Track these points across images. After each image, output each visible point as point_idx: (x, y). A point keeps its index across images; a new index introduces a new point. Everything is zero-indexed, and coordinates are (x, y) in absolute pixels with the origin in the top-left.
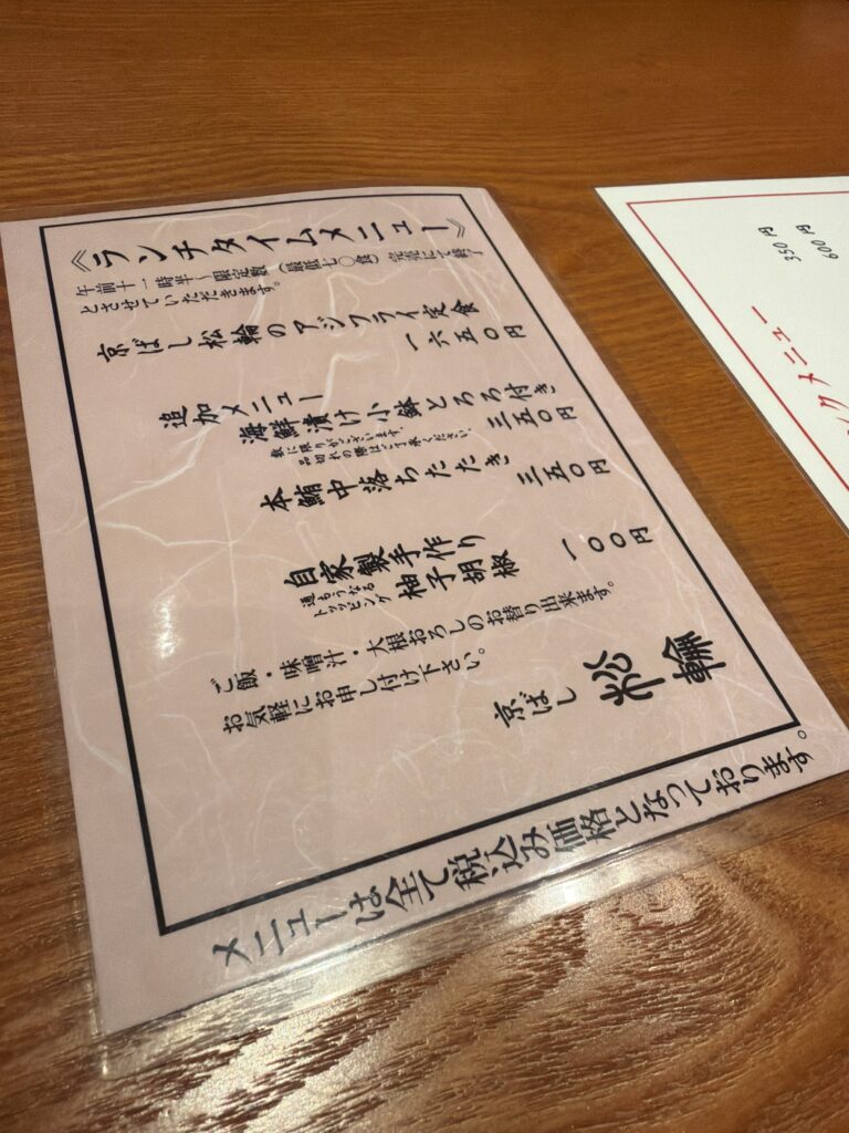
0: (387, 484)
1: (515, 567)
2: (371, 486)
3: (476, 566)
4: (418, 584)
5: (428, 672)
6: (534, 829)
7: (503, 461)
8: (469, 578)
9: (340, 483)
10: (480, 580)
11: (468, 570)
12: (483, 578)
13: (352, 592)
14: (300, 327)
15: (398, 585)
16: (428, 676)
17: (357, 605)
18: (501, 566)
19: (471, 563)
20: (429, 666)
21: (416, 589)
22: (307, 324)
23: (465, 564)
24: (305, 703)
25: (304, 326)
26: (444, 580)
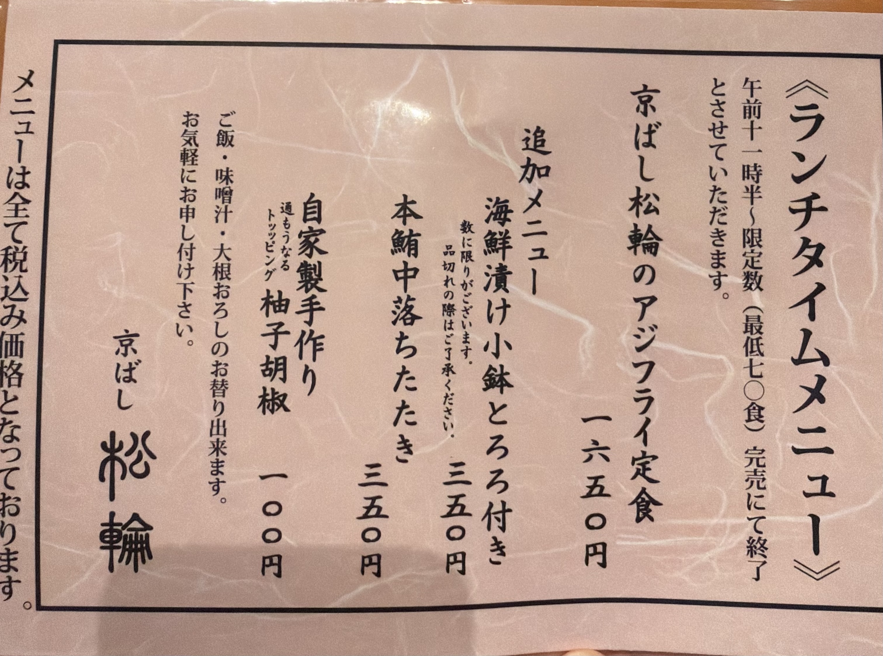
0: (400, 323)
1: (267, 411)
2: (402, 306)
3: (280, 374)
4: (275, 311)
5: (185, 289)
6: (25, 322)
7: (401, 455)
8: (268, 362)
9: (414, 277)
10: (263, 371)
11: (277, 365)
12: (265, 375)
13: (284, 248)
14: (646, 301)
15: (280, 293)
16: (182, 287)
17: (270, 249)
18: (273, 399)
19: (284, 370)
20: (191, 291)
21: (271, 307)
22: (648, 309)
23: (285, 364)
24: (190, 179)
25: (645, 306)
26: (273, 337)
